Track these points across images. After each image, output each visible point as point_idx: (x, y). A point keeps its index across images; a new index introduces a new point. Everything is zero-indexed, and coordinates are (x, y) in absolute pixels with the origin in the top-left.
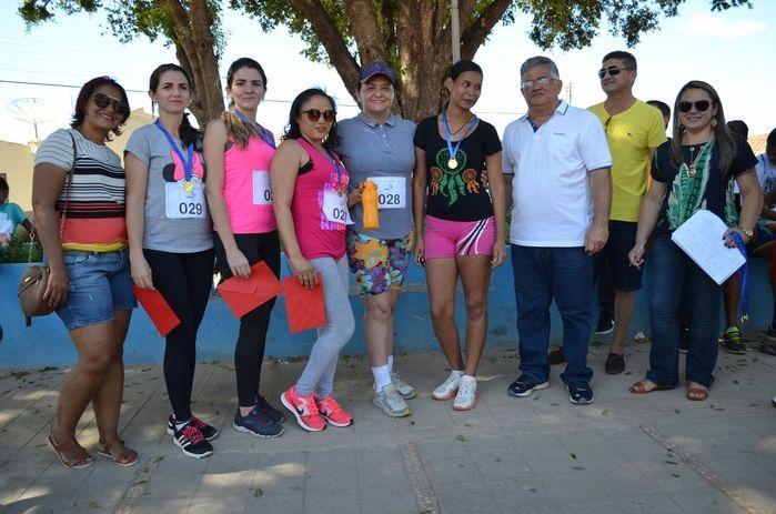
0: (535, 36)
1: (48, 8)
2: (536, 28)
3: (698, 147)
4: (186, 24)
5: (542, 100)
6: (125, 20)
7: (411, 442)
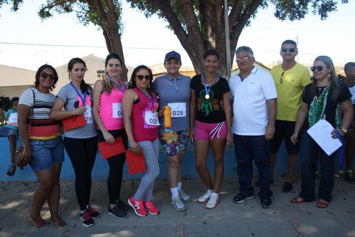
0: (277, 15)
1: (51, 12)
2: (277, 11)
3: (323, 88)
4: (106, 20)
5: (245, 67)
6: (84, 16)
7: (182, 224)
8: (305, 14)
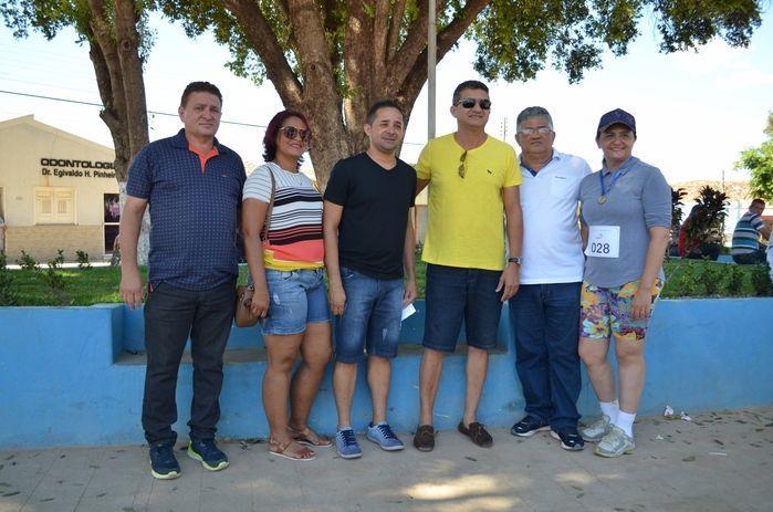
0: (480, 66)
8: (536, 69)
